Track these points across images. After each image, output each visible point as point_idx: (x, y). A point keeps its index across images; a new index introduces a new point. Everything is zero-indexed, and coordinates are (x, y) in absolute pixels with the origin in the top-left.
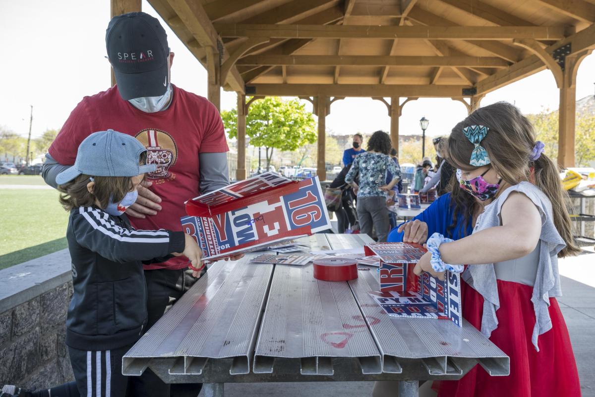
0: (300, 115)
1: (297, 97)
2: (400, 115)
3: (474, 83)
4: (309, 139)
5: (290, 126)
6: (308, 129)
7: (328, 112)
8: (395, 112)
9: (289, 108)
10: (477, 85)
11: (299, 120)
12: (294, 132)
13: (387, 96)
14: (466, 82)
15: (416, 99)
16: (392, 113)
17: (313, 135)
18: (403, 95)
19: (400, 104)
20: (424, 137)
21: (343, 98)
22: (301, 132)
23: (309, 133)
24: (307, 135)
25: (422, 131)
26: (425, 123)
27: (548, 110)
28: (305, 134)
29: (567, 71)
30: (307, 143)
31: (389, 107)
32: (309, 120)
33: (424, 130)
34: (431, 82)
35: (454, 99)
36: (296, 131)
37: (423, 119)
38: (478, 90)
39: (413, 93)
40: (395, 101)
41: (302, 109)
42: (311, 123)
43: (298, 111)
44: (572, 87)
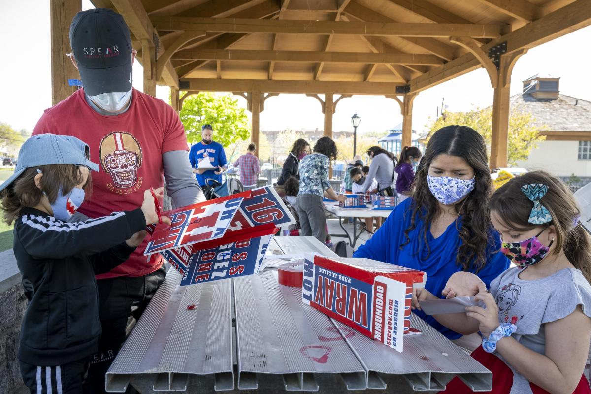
0: (233, 112)
1: (231, 94)
2: (334, 112)
3: (408, 81)
4: (241, 136)
5: (223, 122)
6: (241, 126)
7: (262, 109)
8: (328, 108)
9: (222, 104)
10: (411, 83)
11: (231, 116)
12: (226, 128)
13: (321, 92)
14: (399, 80)
15: (350, 96)
16: (326, 109)
17: (246, 132)
18: (337, 92)
19: (334, 101)
20: (355, 134)
21: (277, 94)
22: (234, 129)
23: (242, 130)
24: (240, 131)
25: (354, 128)
26: (356, 120)
27: (478, 109)
28: (238, 131)
29: (502, 70)
30: (240, 139)
31: (324, 104)
32: (242, 116)
33: (355, 127)
34: (365, 79)
35: (387, 97)
36: (229, 127)
37: (355, 116)
38: (411, 88)
39: (346, 90)
40: (329, 98)
41: (235, 104)
42: (244, 119)
43: (231, 107)
44: (506, 86)
